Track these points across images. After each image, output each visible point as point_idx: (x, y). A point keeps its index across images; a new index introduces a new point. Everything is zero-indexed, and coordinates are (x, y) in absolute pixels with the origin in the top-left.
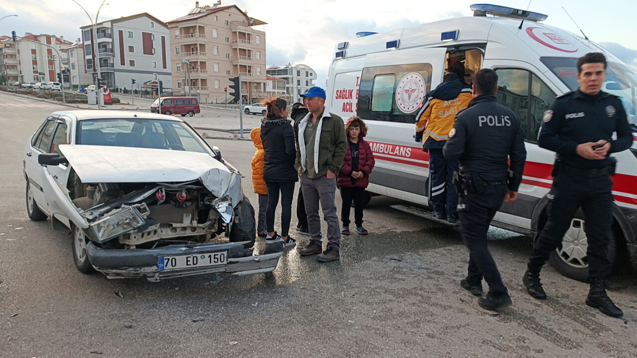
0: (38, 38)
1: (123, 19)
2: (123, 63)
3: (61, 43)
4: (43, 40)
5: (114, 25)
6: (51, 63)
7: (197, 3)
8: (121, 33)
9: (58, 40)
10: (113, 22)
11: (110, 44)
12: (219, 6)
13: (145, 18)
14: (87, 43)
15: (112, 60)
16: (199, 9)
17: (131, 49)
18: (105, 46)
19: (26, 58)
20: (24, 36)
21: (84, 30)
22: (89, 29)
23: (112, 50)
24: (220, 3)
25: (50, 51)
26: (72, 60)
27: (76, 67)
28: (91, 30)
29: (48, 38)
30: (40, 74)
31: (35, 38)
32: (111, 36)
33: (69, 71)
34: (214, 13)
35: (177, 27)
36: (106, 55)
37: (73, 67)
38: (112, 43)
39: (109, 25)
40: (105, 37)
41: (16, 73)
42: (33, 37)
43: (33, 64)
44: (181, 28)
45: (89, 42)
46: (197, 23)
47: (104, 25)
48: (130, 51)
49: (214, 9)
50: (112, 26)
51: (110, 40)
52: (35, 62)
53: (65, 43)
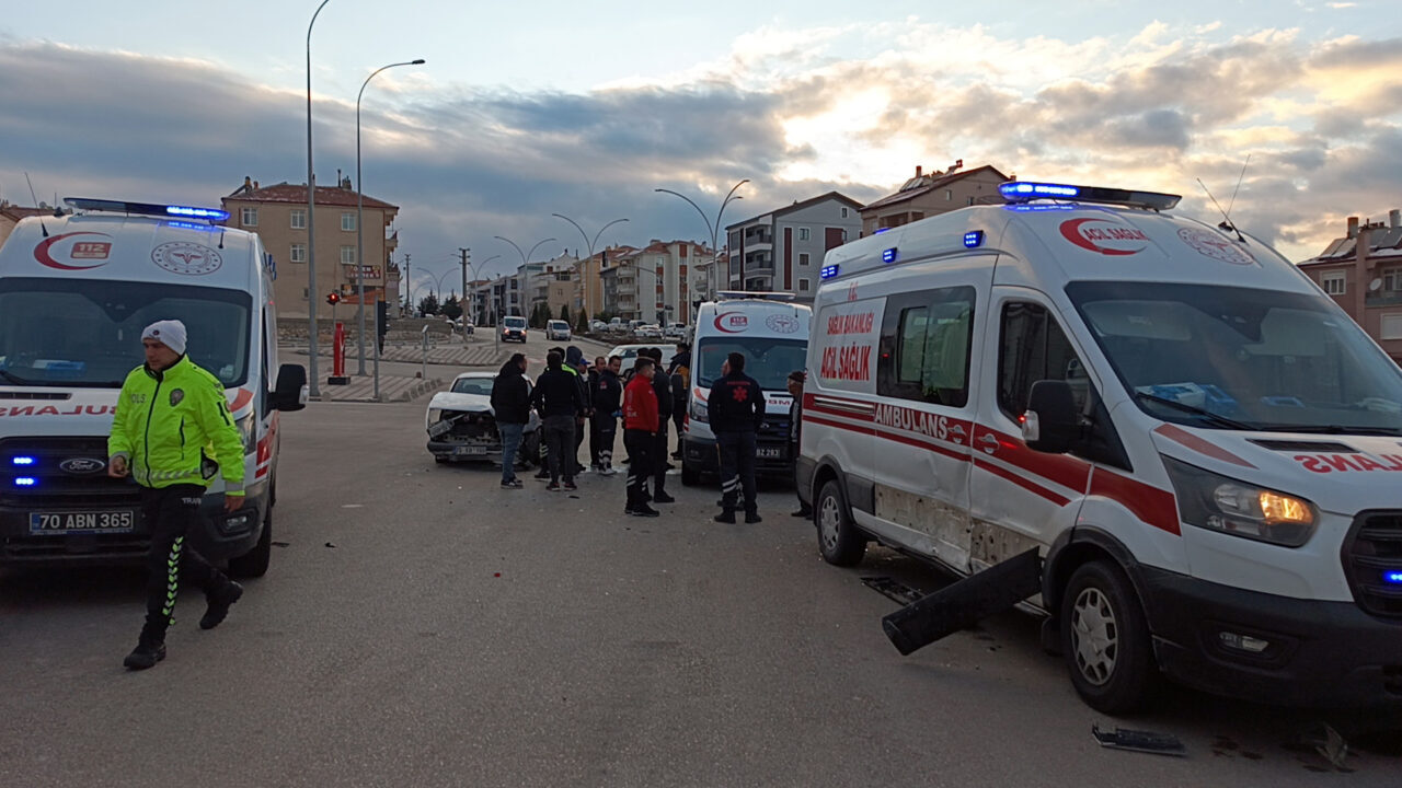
0: (669, 248)
1: (797, 207)
2: (788, 287)
3: (702, 253)
4: (676, 250)
5: (778, 219)
6: (683, 287)
7: (919, 169)
8: (788, 232)
9: (698, 248)
10: (776, 214)
11: (769, 254)
12: (958, 171)
13: (833, 202)
14: (732, 254)
15: (770, 281)
16: (921, 180)
17: (804, 259)
18: (761, 258)
19: (648, 281)
20: (649, 245)
21: (731, 232)
22: (738, 229)
23: (772, 264)
24: (960, 163)
25: (683, 269)
28: (742, 231)
29: (683, 246)
30: (666, 308)
31: (661, 248)
32: (771, 240)
34: (945, 185)
35: (876, 217)
36: (761, 273)
38: (773, 252)
39: (768, 221)
40: (762, 241)
41: (631, 308)
42: (660, 247)
43: (658, 292)
44: (882, 218)
45: (737, 252)
46: (909, 207)
47: (761, 221)
48: (802, 263)
49: (951, 177)
50: (774, 221)
51: (768, 247)
52: (660, 289)
53: (707, 254)
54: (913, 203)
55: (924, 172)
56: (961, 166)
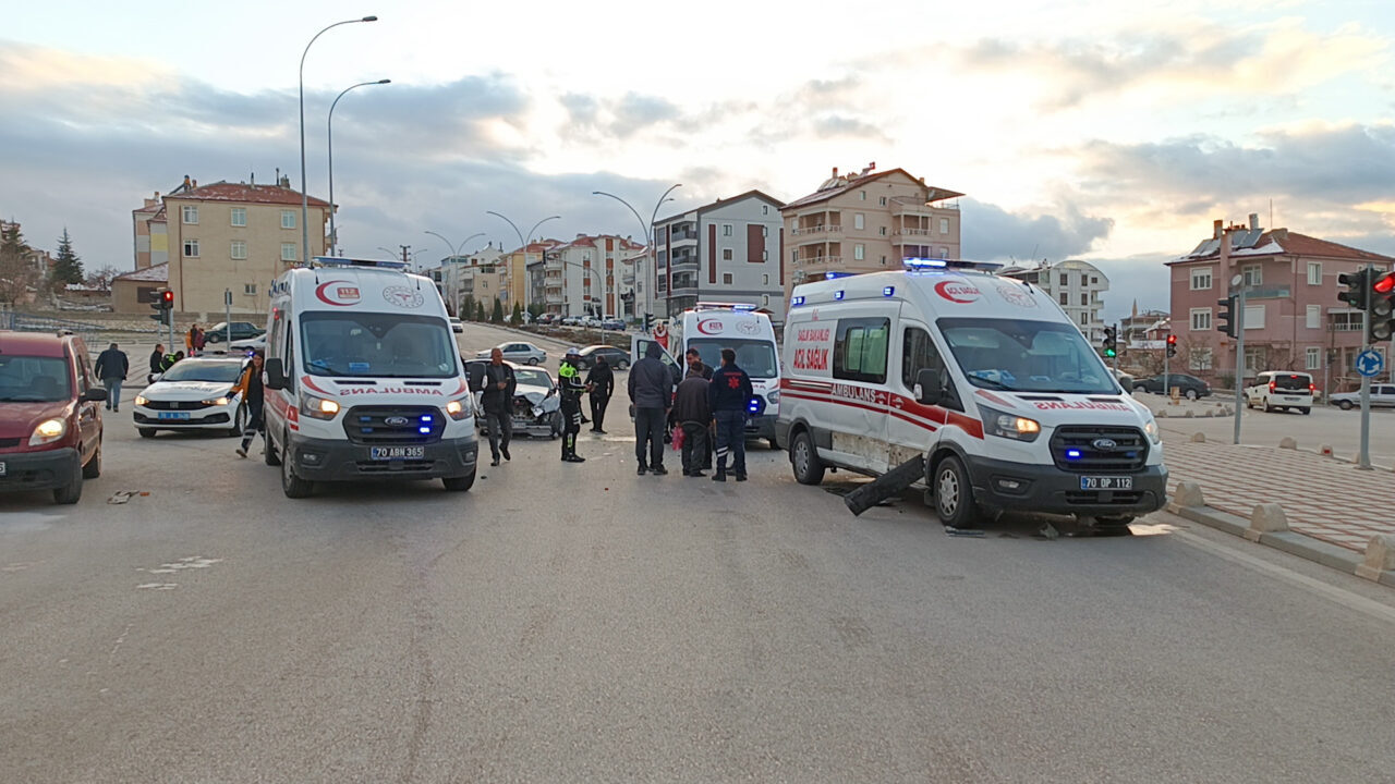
0: (595, 243)
1: (720, 204)
2: (712, 279)
3: (628, 247)
4: (602, 244)
5: (703, 216)
6: (610, 280)
7: (835, 170)
8: (712, 228)
9: (623, 242)
10: (701, 211)
11: (695, 249)
12: (871, 173)
13: (754, 200)
14: (659, 249)
15: (695, 275)
16: (837, 181)
17: (728, 254)
18: (686, 253)
19: (575, 275)
20: (575, 239)
21: (658, 227)
22: (664, 225)
23: (697, 259)
24: (873, 166)
25: (610, 263)
26: (640, 277)
27: (644, 288)
28: (668, 227)
29: (609, 241)
30: (593, 300)
31: (589, 242)
32: (696, 236)
33: (632, 294)
34: (859, 186)
35: (795, 216)
36: (687, 267)
37: (640, 287)
38: (698, 247)
39: (693, 218)
40: (687, 237)
41: (560, 300)
42: (586, 241)
43: (585, 285)
44: (801, 217)
45: (664, 247)
46: (827, 207)
47: (687, 218)
48: (725, 258)
49: (865, 178)
50: (699, 218)
51: (694, 242)
52: (587, 282)
53: (633, 248)
54: (830, 203)
55: (839, 174)
56: (874, 168)
